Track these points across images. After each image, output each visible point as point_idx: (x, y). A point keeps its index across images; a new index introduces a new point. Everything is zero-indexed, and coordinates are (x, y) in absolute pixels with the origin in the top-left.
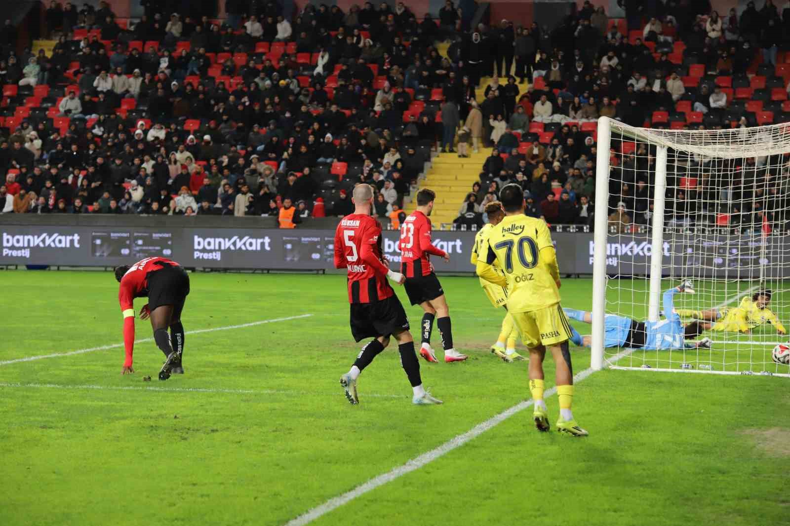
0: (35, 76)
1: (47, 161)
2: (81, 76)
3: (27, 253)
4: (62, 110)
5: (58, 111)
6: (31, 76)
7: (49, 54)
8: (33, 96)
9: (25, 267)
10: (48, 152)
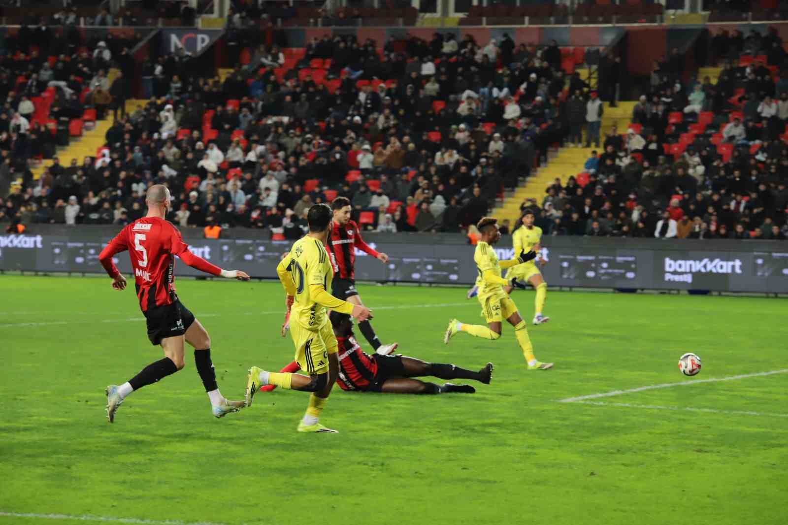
0: (700, 103)
1: (710, 187)
2: (745, 102)
3: (688, 278)
4: (725, 135)
5: (722, 137)
6: (696, 103)
7: (714, 81)
8: (696, 122)
9: (686, 292)
10: (710, 178)
